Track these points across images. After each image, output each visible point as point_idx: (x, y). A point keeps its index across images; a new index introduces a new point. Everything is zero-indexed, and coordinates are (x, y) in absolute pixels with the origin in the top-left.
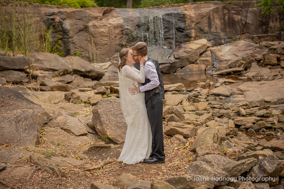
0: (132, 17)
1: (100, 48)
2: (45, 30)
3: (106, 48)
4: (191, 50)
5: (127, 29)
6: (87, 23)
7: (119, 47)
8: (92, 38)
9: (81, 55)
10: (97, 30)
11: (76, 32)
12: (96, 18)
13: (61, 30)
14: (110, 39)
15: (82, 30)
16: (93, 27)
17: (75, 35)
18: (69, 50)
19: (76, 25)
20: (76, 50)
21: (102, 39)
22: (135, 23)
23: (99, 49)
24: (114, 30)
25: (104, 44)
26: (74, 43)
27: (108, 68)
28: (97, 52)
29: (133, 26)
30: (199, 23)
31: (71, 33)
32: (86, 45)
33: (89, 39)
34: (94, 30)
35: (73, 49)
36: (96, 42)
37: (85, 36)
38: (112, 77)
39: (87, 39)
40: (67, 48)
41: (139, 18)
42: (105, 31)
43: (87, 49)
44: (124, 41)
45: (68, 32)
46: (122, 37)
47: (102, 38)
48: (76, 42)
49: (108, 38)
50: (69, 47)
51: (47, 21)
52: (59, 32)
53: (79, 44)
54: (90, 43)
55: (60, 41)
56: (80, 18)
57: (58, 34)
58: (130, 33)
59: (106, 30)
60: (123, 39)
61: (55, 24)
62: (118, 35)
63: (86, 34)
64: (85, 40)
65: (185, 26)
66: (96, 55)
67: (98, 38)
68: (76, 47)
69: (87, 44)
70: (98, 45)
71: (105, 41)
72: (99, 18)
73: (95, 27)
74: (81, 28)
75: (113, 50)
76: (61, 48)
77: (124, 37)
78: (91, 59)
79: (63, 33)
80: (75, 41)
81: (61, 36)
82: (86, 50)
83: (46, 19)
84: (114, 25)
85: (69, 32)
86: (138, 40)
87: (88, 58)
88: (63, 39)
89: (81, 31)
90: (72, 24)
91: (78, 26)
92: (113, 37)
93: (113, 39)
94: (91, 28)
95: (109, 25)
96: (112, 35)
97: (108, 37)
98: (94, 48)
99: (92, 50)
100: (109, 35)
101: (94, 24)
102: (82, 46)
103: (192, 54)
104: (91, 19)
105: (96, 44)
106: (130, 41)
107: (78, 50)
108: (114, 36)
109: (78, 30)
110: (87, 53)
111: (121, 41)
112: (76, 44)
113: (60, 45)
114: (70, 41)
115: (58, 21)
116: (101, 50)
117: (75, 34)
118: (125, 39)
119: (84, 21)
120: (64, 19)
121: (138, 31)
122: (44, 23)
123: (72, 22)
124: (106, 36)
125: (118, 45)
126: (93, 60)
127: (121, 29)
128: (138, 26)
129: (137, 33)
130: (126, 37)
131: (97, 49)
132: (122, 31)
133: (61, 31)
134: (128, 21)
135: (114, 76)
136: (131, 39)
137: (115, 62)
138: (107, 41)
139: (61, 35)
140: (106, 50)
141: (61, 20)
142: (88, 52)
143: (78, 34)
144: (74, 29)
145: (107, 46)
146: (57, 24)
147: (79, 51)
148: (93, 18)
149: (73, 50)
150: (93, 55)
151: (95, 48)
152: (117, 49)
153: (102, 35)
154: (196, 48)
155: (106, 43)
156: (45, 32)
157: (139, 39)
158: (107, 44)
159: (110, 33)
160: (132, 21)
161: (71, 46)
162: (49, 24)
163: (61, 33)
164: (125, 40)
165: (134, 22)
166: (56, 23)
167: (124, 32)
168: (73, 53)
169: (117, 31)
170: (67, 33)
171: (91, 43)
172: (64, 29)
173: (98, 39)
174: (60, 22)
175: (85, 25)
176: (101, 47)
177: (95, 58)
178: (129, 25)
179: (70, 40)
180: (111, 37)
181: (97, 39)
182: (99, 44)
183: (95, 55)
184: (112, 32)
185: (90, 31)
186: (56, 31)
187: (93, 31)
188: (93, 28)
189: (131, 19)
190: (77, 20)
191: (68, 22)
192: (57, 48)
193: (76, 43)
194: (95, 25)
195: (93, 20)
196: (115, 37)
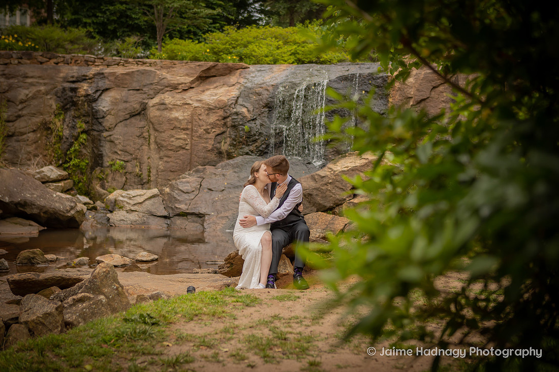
0: (263, 86)
1: (169, 157)
2: (52, 111)
3: (181, 158)
4: (328, 173)
5: (237, 114)
6: (148, 99)
7: (212, 156)
8: (152, 132)
9: (125, 169)
10: (166, 114)
11: (121, 119)
12: (174, 87)
13: (87, 113)
14: (192, 136)
15: (136, 113)
16: (157, 107)
17: (120, 125)
18: (101, 156)
19: (126, 102)
20: (115, 156)
21: (173, 136)
22: (261, 99)
23: (165, 159)
24: (208, 114)
25: (177, 147)
26: (112, 142)
27: (144, 204)
28: (159, 165)
29: (257, 106)
30: (424, 100)
31: (109, 121)
32: (137, 146)
33: (146, 134)
34: (158, 113)
35: (110, 154)
36: (159, 141)
37: (140, 126)
38: (138, 224)
39: (142, 133)
40: (96, 151)
41: (275, 87)
42: (180, 118)
43: (139, 157)
44: (225, 143)
45: (101, 118)
46: (223, 133)
47: (173, 132)
48: (118, 139)
49: (187, 134)
50: (102, 149)
51: (62, 93)
52: (84, 116)
53: (122, 144)
54: (148, 142)
55: (84, 136)
56: (138, 88)
57: (82, 122)
58: (242, 125)
59: (186, 114)
60: (225, 138)
61: (78, 99)
62: (213, 128)
63: (143, 123)
64: (138, 137)
65: (383, 108)
66: (157, 170)
67: (164, 132)
68: (116, 150)
69: (142, 145)
70: (163, 149)
71: (179, 140)
72: (181, 86)
73: (162, 107)
74: (134, 109)
75: (197, 162)
76: (84, 151)
77: (228, 133)
78: (144, 181)
79: (92, 120)
80: (116, 137)
81: (87, 124)
82: (136, 159)
83: (61, 88)
84: (208, 104)
85: (103, 117)
86: (259, 141)
87: (137, 175)
88: (92, 133)
89: (134, 116)
90: (116, 99)
91: (128, 105)
92: (201, 131)
93: (200, 137)
94: (152, 109)
95: (196, 104)
96: (199, 126)
97: (188, 132)
98: (155, 156)
99: (149, 158)
100: (189, 127)
101: (162, 102)
102: (128, 148)
103: (326, 184)
104: (162, 89)
105: (160, 147)
106: (239, 142)
107: (119, 157)
108: (205, 130)
109: (127, 113)
110: (137, 166)
111: (219, 143)
112: (116, 145)
113: (83, 144)
114: (105, 138)
115: (83, 93)
116: (169, 160)
117: (121, 122)
118: (230, 137)
119: (145, 93)
120: (107, 90)
121: (266, 119)
122: (55, 97)
123: (118, 97)
124: (184, 129)
125: (212, 150)
126: (149, 181)
127: (221, 113)
128: (269, 107)
129: (262, 125)
130: (232, 133)
131: (161, 158)
132: (225, 118)
133: (89, 116)
134: (251, 95)
135: (144, 223)
136: (241, 138)
137: (167, 190)
138: (185, 140)
139: (88, 122)
140: (180, 162)
141: (90, 92)
142: (140, 163)
143: (128, 121)
144: (120, 110)
145: (184, 151)
146: (82, 100)
147: (119, 160)
148: (167, 87)
149: (109, 157)
150: (150, 172)
151: (157, 156)
152: (207, 161)
153: (175, 125)
154: (345, 169)
155: (181, 145)
156: (53, 116)
157: (262, 139)
158: (184, 148)
159: (194, 123)
160: (259, 94)
161: (106, 149)
162: (65, 99)
163: (87, 119)
164: (228, 140)
165: (261, 97)
166: (79, 97)
167: (228, 120)
168: (108, 164)
169: (213, 118)
170: (101, 120)
171: (149, 144)
172: (94, 110)
173: (165, 135)
174: (88, 95)
175: (144, 103)
176: (170, 153)
177: (152, 179)
178: (246, 104)
179: (105, 134)
180: (197, 131)
181: (163, 134)
182: (165, 147)
183: (154, 172)
184: (199, 119)
185: (148, 116)
186: (79, 114)
187: (156, 116)
188: (158, 109)
189: (258, 90)
190: (131, 91)
191: (109, 97)
192: (75, 150)
193: (117, 142)
194: (163, 104)
195: (168, 91)
196: (207, 132)
